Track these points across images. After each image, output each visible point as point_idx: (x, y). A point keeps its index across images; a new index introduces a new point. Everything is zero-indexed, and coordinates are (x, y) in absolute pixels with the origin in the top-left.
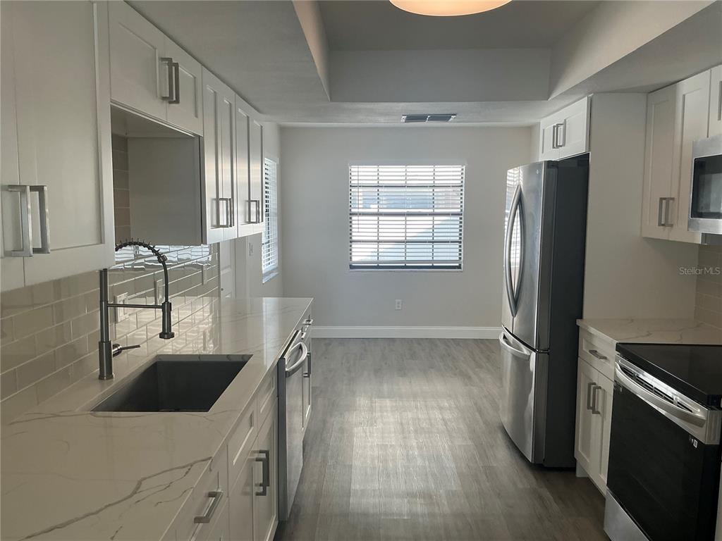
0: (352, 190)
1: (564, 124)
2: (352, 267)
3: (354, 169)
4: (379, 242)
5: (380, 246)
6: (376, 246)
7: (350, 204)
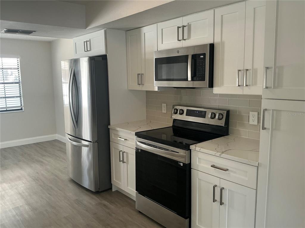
1: (90, 41)
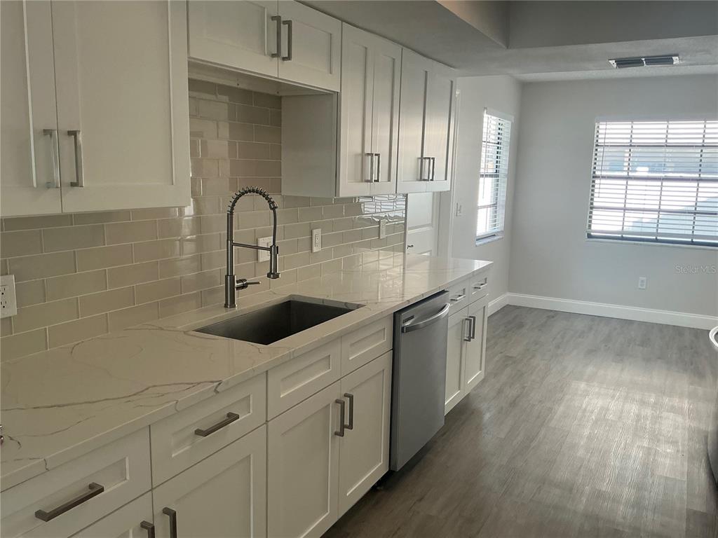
0: (599, 150)
2: (590, 236)
3: (602, 127)
4: (625, 209)
5: (626, 215)
6: (622, 214)
7: (595, 166)
